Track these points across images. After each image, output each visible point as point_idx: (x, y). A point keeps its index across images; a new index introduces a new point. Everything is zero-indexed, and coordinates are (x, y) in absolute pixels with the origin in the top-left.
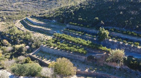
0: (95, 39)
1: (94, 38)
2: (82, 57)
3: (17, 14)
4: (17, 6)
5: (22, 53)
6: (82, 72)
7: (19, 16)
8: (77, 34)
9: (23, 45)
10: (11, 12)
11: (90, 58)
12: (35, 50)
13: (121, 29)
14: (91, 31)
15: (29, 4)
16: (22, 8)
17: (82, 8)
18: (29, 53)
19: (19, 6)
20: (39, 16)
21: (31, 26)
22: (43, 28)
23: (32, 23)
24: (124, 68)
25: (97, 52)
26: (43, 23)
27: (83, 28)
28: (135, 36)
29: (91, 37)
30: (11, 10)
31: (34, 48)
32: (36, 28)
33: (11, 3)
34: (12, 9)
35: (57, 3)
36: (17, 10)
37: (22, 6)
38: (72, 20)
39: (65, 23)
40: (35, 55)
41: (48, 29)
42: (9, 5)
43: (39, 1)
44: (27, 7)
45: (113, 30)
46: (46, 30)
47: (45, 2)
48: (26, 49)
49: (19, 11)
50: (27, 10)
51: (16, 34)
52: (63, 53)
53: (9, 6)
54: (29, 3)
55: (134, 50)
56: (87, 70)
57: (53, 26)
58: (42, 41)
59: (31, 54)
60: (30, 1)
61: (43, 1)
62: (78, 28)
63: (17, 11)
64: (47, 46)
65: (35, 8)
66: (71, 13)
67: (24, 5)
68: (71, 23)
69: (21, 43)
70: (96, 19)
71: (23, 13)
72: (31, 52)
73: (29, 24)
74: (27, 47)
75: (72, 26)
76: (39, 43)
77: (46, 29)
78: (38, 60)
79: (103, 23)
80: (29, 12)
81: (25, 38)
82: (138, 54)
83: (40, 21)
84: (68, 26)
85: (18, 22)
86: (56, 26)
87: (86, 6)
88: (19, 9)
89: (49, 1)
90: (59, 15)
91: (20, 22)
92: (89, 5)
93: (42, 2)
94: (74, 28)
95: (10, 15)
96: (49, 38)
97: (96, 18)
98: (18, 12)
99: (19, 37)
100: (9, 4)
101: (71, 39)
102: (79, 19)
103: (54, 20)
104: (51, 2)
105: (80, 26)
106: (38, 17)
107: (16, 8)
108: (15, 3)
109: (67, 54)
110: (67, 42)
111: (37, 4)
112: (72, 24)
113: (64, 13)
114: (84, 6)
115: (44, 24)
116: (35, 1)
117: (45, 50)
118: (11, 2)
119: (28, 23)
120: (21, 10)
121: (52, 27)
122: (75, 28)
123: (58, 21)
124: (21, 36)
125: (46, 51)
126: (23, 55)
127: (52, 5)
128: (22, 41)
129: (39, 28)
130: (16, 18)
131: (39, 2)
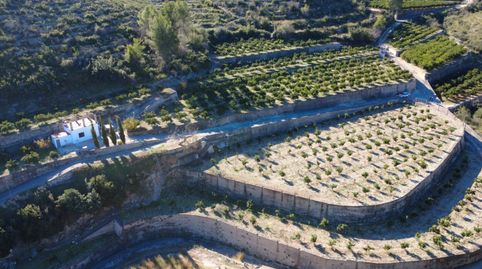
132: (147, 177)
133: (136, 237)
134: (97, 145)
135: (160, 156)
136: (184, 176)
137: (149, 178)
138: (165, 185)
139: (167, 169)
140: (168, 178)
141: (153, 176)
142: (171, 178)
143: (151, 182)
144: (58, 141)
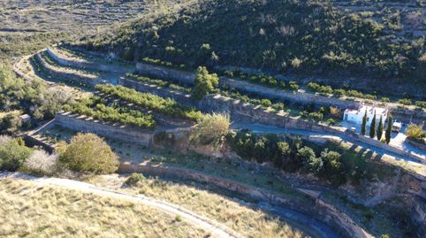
0: (187, 96)
1: (188, 93)
2: (144, 135)
3: (27, 39)
4: (29, 18)
5: (9, 130)
6: (133, 166)
7: (31, 44)
8: (152, 86)
9: (16, 112)
10: (11, 33)
11: (161, 137)
12: (43, 124)
13: (255, 71)
14: (188, 77)
15: (63, 12)
16: (43, 22)
17: (181, 21)
18: (26, 131)
19: (36, 17)
20: (78, 43)
21: (50, 70)
22: (79, 73)
23: (57, 62)
24: (230, 156)
25: (179, 124)
26: (82, 60)
27: (172, 70)
28: (271, 86)
29: (180, 91)
30: (10, 28)
31: (40, 120)
32: (61, 73)
33: (14, 8)
34: (16, 26)
35: (143, 9)
36: (29, 28)
37: (45, 17)
38: (151, 51)
39: (135, 60)
40: (38, 136)
41: (89, 76)
42: (7, 14)
43: (94, 4)
44: (59, 19)
45: (232, 74)
46: (84, 78)
47: (110, 5)
48: (20, 122)
49: (33, 31)
50: (56, 28)
51: (6, 87)
52: (105, 130)
53: (7, 16)
54: (65, 7)
55: (257, 118)
56: (144, 164)
57: (104, 67)
58: (63, 104)
59: (30, 133)
60: (67, 4)
61: (105, 4)
62: (162, 72)
63: (28, 31)
64: (73, 113)
65: (81, 22)
66: (152, 34)
67: (48, 13)
68: (146, 59)
69: (13, 108)
70: (204, 49)
71: (43, 36)
72: (32, 129)
73: (47, 65)
74: (26, 116)
75: (148, 68)
76: (54, 107)
77: (85, 75)
78: (43, 144)
79: (216, 57)
80: (62, 34)
81: (25, 96)
82: (265, 126)
83: (77, 55)
84: (139, 66)
85: (22, 60)
86: (111, 68)
87: (193, 15)
88: (35, 26)
89: (122, 3)
90: (125, 41)
91: (30, 59)
92: (200, 13)
93: (101, 6)
94: (152, 72)
95: (6, 42)
96: (87, 96)
97: (204, 45)
98: (30, 34)
99: (13, 95)
100: (9, 11)
101: (130, 97)
102: (168, 48)
103: (112, 55)
104: (128, 4)
105: (165, 65)
106: (76, 46)
107: (26, 21)
108: (25, 10)
109: (113, 130)
110: (123, 103)
111: (86, 11)
112: (149, 63)
113: (138, 35)
114: (189, 14)
115: (83, 63)
116: (82, 2)
117: (66, 124)
118: (14, 6)
119: (46, 61)
120: (38, 29)
121: (100, 71)
122: (155, 72)
123: (121, 55)
124: (15, 93)
125: (68, 126)
126: (10, 134)
127: (128, 15)
128: (15, 103)
129: (68, 74)
130: (23, 49)
131: (93, 6)
132: (375, 181)
133: (324, 217)
134: (363, 132)
135: (404, 172)
136: (414, 208)
137: (376, 184)
138: (389, 201)
139: (403, 190)
140: (395, 198)
141: (383, 185)
142: (399, 200)
143: (375, 188)
144: (347, 115)
